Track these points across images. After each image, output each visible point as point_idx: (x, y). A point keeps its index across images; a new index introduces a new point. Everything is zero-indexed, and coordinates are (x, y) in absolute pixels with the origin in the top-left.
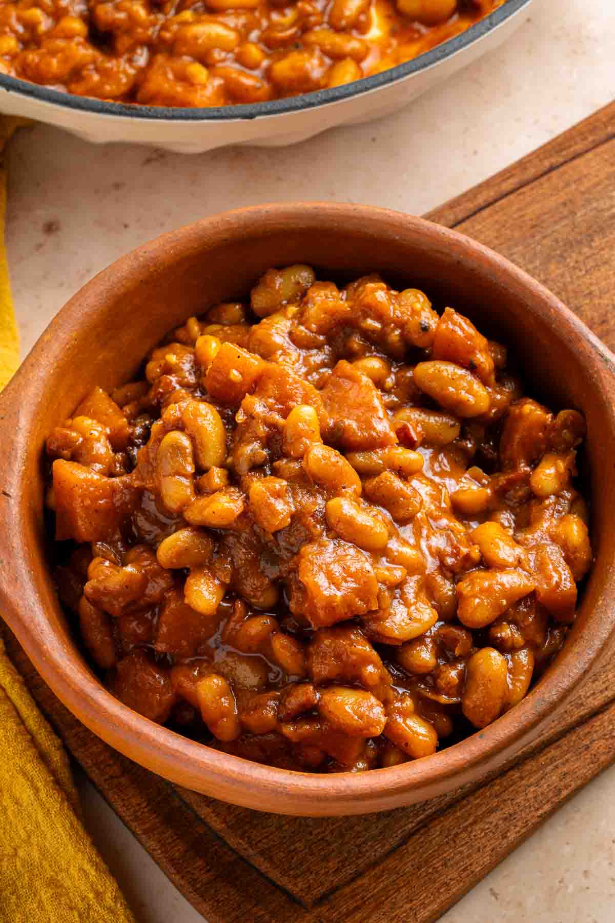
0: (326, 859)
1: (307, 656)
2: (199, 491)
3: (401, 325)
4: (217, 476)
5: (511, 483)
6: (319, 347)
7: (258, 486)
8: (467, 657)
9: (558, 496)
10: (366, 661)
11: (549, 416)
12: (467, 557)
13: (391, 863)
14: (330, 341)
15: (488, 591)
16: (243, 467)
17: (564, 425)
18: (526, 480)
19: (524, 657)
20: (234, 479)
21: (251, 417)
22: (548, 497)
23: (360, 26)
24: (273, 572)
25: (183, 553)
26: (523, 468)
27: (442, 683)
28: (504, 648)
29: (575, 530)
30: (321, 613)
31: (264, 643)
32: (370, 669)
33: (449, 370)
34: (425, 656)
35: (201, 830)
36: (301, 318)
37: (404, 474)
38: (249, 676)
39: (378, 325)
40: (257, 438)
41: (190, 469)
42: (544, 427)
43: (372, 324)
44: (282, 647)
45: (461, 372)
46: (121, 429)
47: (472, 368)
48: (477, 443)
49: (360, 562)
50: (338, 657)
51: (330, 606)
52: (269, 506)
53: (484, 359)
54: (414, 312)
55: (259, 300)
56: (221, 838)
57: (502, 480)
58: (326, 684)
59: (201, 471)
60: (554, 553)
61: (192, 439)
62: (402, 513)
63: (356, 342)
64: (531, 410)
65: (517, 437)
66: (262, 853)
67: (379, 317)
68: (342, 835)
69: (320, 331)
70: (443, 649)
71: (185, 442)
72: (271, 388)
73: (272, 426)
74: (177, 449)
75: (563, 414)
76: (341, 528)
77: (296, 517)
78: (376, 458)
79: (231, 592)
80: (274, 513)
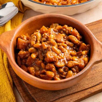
1: (46, 66)
2: (36, 43)
3: (68, 30)
4: (39, 42)
6: (57, 32)
7: (43, 43)
8: (67, 71)
9: (85, 55)
10: (53, 68)
11: (86, 45)
12: (70, 59)
14: (59, 32)
15: (72, 63)
17: (88, 47)
18: (81, 53)
20: (41, 42)
21: (45, 35)
22: (83, 55)
24: (43, 55)
25: (32, 50)
26: (81, 51)
27: (63, 74)
29: (86, 59)
32: (54, 69)
33: (73, 36)
34: (62, 70)
35: (28, 94)
36: (55, 28)
37: (64, 47)
38: (37, 69)
39: (65, 30)
40: (45, 38)
41: (35, 40)
42: (85, 46)
43: (64, 30)
44: (43, 65)
46: (28, 37)
47: (77, 37)
48: (76, 48)
50: (49, 66)
51: (49, 59)
52: (44, 45)
54: (70, 29)
57: (78, 52)
59: (37, 41)
60: (83, 61)
61: (36, 37)
62: (63, 51)
63: (62, 32)
64: (83, 44)
65: (81, 47)
67: (66, 29)
69: (57, 30)
70: (64, 70)
71: (35, 37)
73: (47, 37)
74: (34, 37)
75: (88, 45)
78: (61, 44)
79: (37, 57)
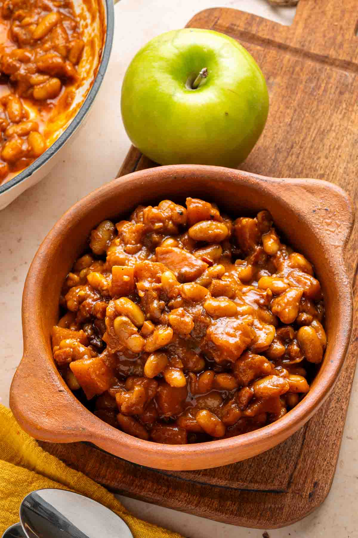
0: (278, 466)
1: (235, 377)
2: (144, 336)
3: (170, 218)
4: (148, 325)
5: (256, 257)
6: (140, 249)
7: (172, 317)
8: (296, 337)
9: (280, 250)
10: (262, 362)
11: (255, 219)
12: (268, 295)
13: (305, 450)
14: (143, 244)
15: (288, 303)
16: (157, 314)
17: (263, 219)
18: (263, 252)
19: (315, 323)
20: (156, 322)
21: (146, 291)
22: (277, 253)
23: (24, 116)
24: (198, 351)
25: (157, 367)
26: (258, 248)
27: (293, 354)
28: (307, 323)
29: (299, 259)
30: (235, 352)
31: (214, 384)
32: (266, 365)
33: (204, 224)
34: (278, 347)
36: (124, 242)
37: (219, 277)
38: (213, 402)
39: (161, 224)
40: (155, 298)
41: (136, 329)
42: (256, 225)
43: (158, 225)
44: (224, 380)
45: (209, 222)
47: (212, 218)
49: (236, 322)
50: (251, 368)
52: (182, 322)
53: (215, 212)
54: (172, 210)
55: (96, 247)
56: (228, 488)
57: (252, 258)
58: (251, 383)
59: (140, 327)
60: (298, 273)
61: (127, 316)
62: (231, 294)
63: (155, 237)
64: (245, 221)
65: (248, 236)
66: (251, 482)
67: (160, 220)
68: (278, 452)
69: (137, 243)
70: (284, 339)
71: (124, 319)
72: (146, 274)
74: (125, 323)
75: (260, 215)
76: (217, 313)
77: (195, 320)
79: (185, 371)
80: (186, 324)
